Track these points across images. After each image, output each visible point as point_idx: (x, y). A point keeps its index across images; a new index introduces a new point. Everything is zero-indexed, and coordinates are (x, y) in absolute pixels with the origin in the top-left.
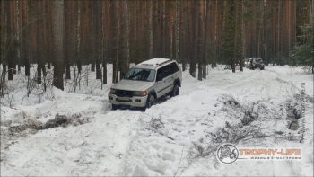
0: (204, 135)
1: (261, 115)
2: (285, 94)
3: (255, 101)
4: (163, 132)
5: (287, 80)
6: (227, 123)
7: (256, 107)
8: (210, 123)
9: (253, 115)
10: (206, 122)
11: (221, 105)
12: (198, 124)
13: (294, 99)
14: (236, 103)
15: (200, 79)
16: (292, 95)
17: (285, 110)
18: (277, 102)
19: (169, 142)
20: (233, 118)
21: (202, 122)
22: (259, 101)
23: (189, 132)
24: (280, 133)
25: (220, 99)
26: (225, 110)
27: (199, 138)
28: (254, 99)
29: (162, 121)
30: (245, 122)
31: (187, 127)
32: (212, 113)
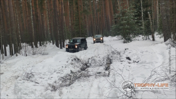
0: (57, 79)
1: (93, 65)
2: (106, 52)
3: (90, 57)
4: (33, 80)
5: (109, 44)
6: (71, 71)
7: (90, 60)
8: (62, 72)
9: (88, 65)
10: (59, 72)
11: (70, 61)
12: (55, 73)
13: (111, 54)
14: (78, 59)
15: (61, 48)
16: (110, 52)
17: (105, 60)
18: (102, 56)
19: (35, 85)
20: (76, 68)
21: (57, 72)
22: (93, 57)
23: (49, 78)
24: (100, 73)
25: (70, 58)
26: (72, 64)
27: (54, 81)
28: (90, 56)
29: (34, 74)
30: (83, 69)
31: (48, 76)
32: (64, 66)
